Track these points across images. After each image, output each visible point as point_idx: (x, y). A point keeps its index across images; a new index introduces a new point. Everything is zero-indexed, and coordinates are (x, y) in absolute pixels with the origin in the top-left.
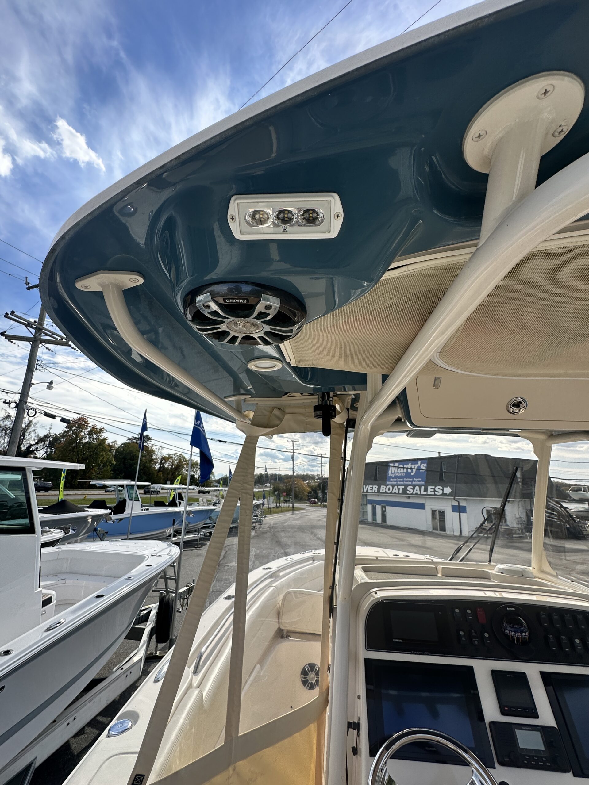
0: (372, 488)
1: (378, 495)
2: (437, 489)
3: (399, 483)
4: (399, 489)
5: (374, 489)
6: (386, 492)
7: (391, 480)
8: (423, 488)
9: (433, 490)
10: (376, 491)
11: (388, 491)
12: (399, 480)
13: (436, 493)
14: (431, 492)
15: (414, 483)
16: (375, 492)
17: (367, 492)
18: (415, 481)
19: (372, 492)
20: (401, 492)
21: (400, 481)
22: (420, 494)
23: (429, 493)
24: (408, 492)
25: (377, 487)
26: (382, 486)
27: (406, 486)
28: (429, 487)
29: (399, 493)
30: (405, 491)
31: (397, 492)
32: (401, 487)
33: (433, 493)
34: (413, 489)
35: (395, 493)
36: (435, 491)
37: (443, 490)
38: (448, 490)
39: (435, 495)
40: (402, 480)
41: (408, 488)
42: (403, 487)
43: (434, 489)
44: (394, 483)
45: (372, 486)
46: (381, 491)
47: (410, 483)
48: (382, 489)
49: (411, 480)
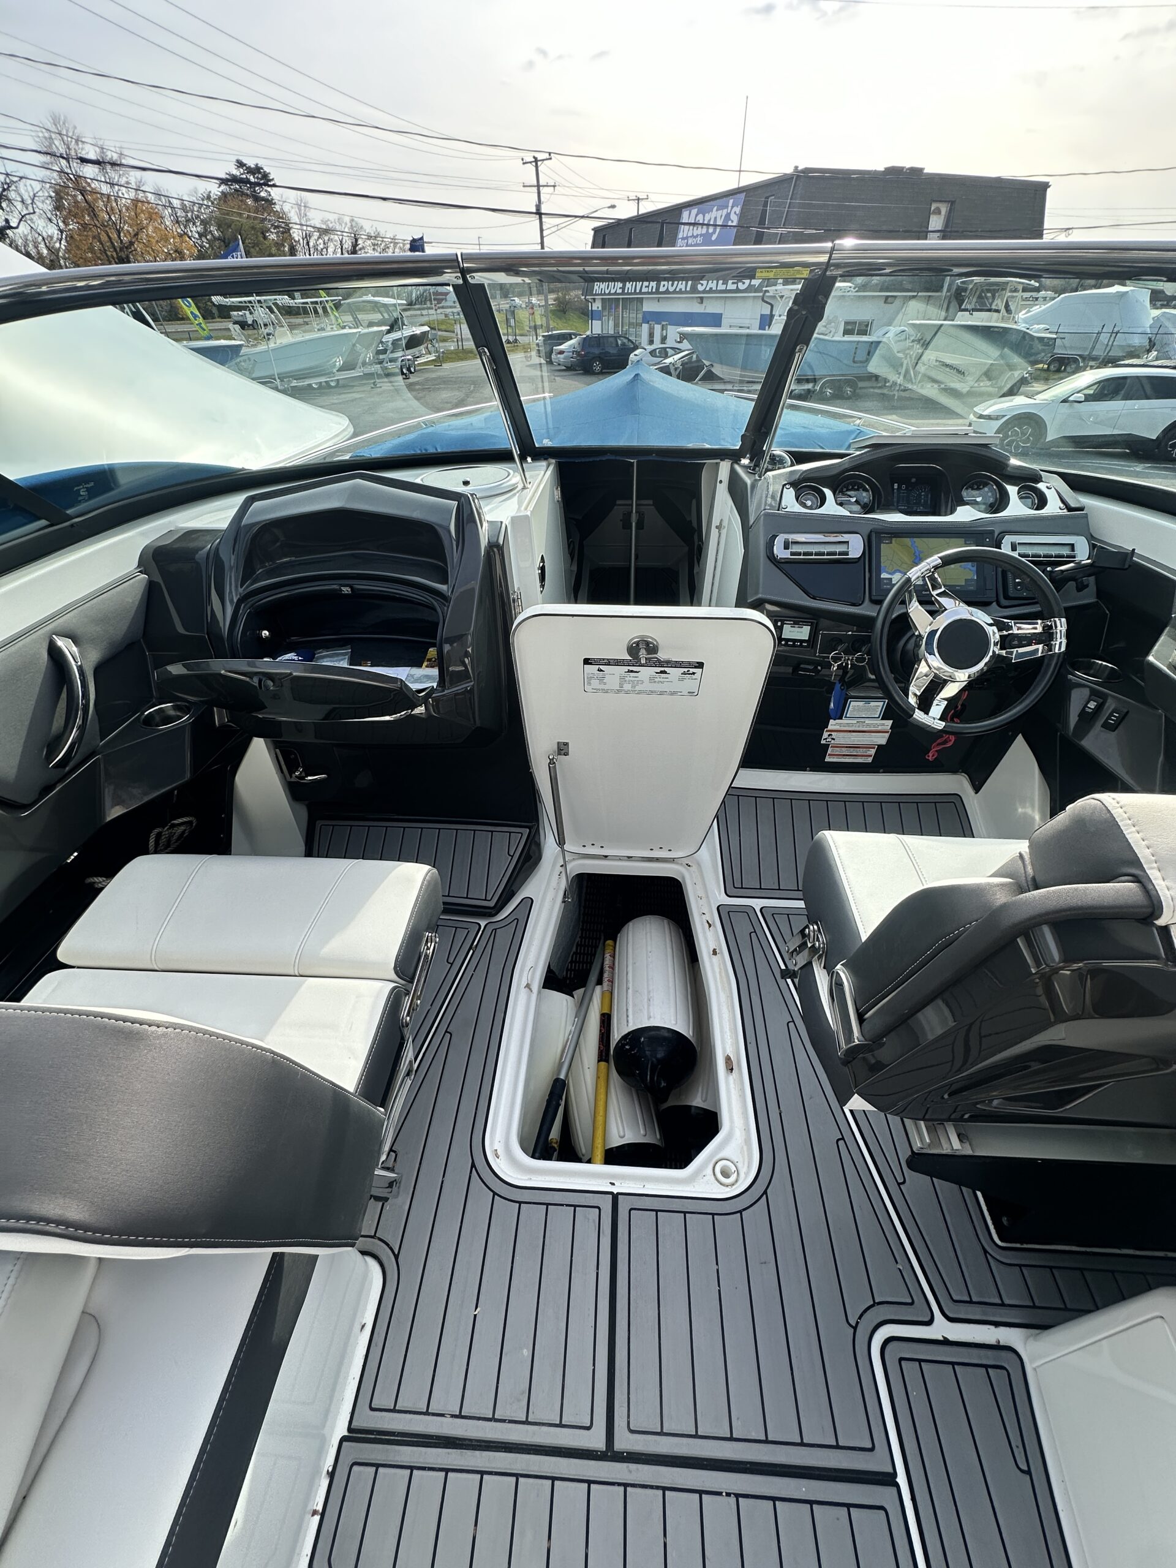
1: (659, 299)
6: (667, 291)
10: (654, 290)
11: (671, 290)
16: (652, 293)
19: (648, 293)
20: (688, 289)
22: (717, 291)
29: (686, 292)
31: (683, 290)
35: (681, 292)
39: (738, 291)
46: (662, 290)
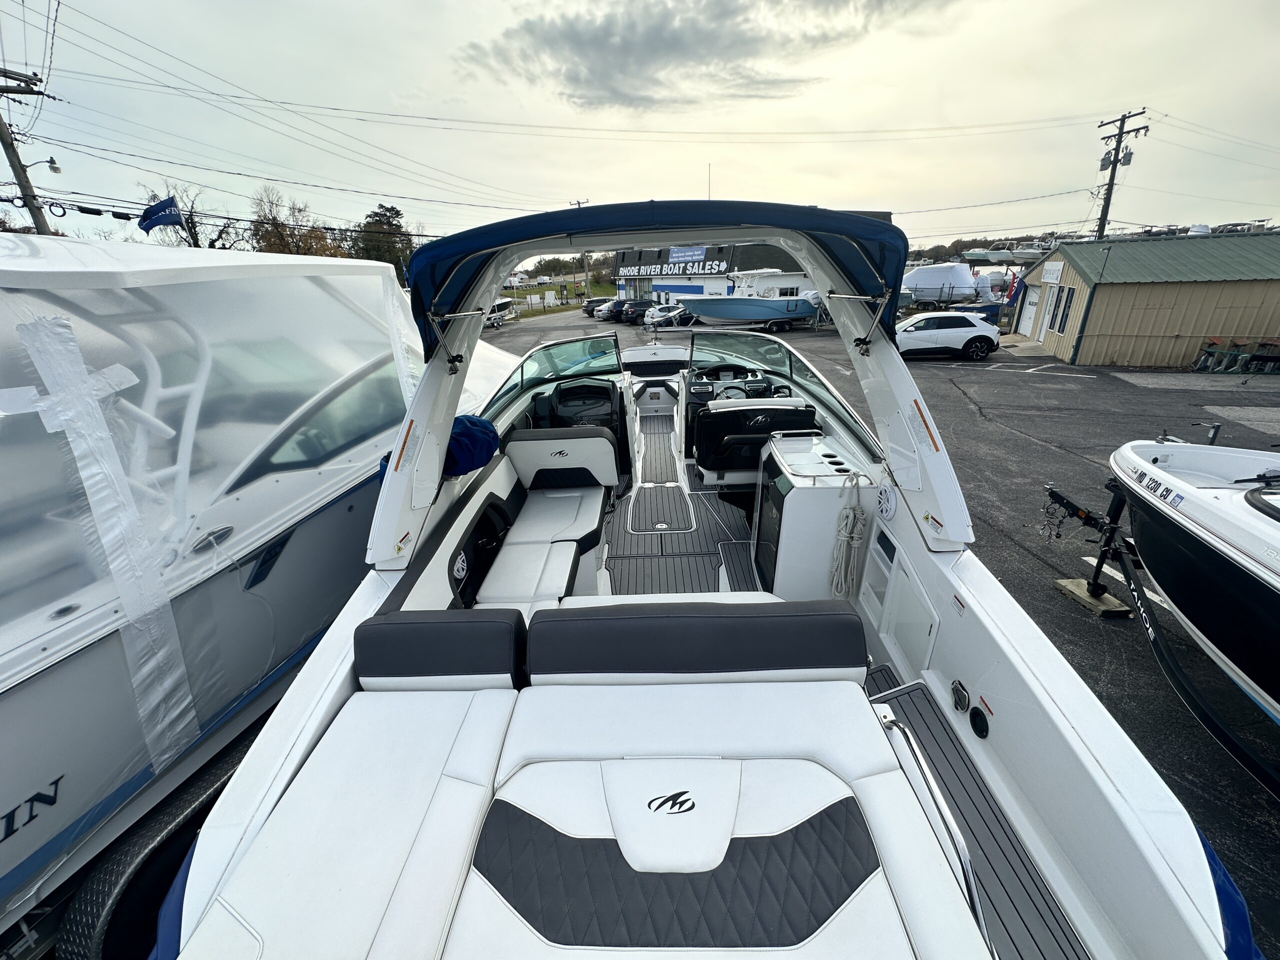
0: (655, 268)
1: (662, 278)
2: (714, 266)
3: (680, 259)
4: (679, 268)
5: (657, 270)
6: (667, 274)
7: (674, 255)
8: (702, 263)
9: (710, 267)
11: (670, 273)
12: (680, 255)
13: (713, 271)
14: (708, 269)
15: (694, 258)
16: (657, 275)
17: (650, 275)
18: (695, 255)
19: (655, 275)
20: (681, 273)
21: (682, 257)
22: (698, 274)
23: (707, 271)
24: (688, 272)
25: (659, 266)
26: (665, 266)
27: (686, 263)
28: (708, 263)
29: (679, 275)
30: (685, 269)
32: (682, 265)
33: (709, 272)
34: (693, 267)
35: (676, 274)
36: (712, 268)
37: (719, 266)
38: (724, 266)
39: (711, 273)
40: (683, 254)
41: (688, 267)
42: (683, 265)
43: (711, 265)
44: (676, 260)
45: (654, 266)
46: (664, 273)
47: (690, 258)
48: (664, 269)
49: (692, 253)
